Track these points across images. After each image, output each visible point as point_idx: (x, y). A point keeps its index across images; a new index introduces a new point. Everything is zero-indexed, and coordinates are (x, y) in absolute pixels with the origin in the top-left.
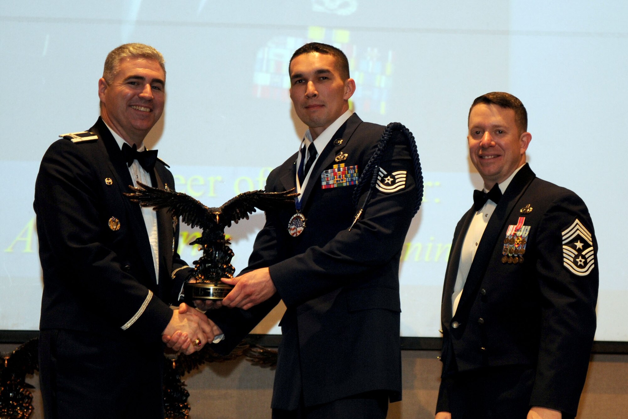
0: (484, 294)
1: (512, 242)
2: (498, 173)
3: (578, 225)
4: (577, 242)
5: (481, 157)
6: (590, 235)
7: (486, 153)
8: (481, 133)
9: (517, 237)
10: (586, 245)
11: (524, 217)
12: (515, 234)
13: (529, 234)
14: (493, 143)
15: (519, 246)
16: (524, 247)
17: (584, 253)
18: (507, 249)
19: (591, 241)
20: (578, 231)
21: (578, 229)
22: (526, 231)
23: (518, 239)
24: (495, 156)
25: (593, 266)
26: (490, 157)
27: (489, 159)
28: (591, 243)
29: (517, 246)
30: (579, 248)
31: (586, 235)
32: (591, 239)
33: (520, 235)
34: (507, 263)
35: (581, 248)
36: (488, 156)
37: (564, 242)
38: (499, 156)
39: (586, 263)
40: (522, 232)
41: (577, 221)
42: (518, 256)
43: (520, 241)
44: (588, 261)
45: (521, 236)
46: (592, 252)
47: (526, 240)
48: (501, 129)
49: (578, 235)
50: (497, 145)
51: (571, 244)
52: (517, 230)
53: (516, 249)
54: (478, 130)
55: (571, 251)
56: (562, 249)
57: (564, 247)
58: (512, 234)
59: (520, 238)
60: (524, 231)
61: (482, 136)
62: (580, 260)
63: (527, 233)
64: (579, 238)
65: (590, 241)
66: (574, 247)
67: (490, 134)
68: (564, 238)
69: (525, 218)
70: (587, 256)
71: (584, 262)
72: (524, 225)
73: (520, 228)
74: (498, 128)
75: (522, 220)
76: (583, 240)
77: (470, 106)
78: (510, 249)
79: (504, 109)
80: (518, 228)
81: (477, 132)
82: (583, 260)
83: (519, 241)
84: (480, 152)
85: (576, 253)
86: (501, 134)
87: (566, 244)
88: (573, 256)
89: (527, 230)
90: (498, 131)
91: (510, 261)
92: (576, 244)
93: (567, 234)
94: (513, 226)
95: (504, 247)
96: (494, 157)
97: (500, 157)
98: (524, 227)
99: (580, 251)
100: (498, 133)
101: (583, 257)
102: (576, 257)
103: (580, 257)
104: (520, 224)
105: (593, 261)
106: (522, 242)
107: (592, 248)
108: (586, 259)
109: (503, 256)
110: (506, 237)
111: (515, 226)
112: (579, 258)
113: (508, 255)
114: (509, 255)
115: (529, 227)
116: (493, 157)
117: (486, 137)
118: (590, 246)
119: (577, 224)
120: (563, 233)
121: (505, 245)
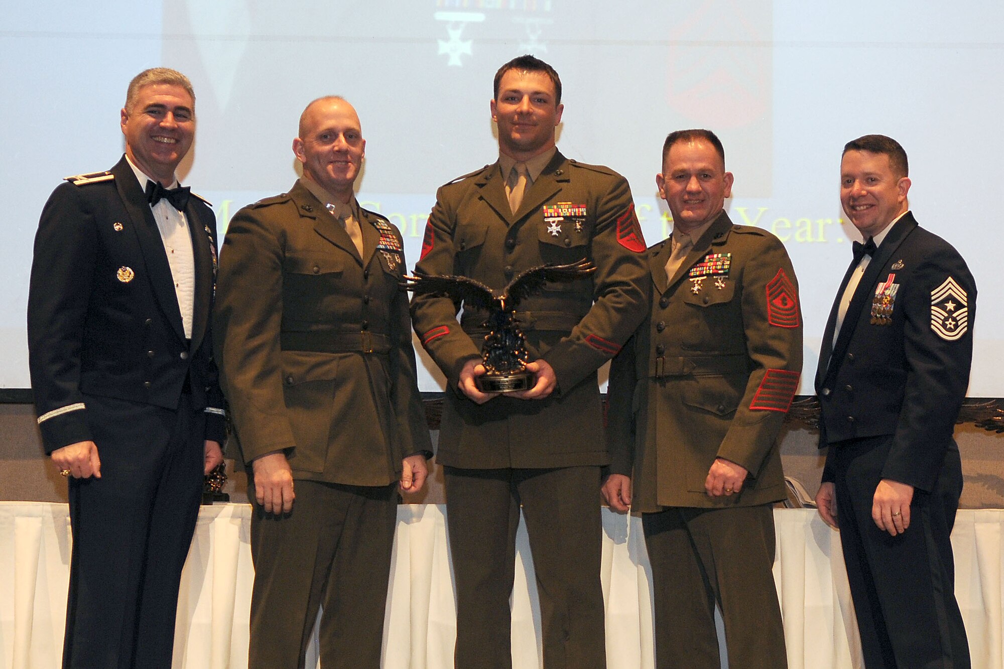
0: (852, 359)
1: (880, 301)
2: (873, 224)
3: (950, 284)
4: (948, 303)
5: (853, 208)
6: (966, 294)
7: (856, 203)
8: (852, 182)
9: (885, 296)
10: (959, 306)
11: (893, 273)
12: (884, 293)
13: (897, 293)
14: (864, 192)
15: (887, 306)
16: (891, 308)
17: (955, 315)
18: (875, 308)
19: (966, 300)
20: (950, 290)
21: (950, 288)
22: (895, 290)
23: (886, 298)
24: (868, 206)
25: (966, 329)
26: (862, 208)
27: (861, 210)
28: (966, 304)
29: (884, 306)
30: (950, 310)
31: (961, 295)
32: (966, 299)
33: (888, 293)
34: (875, 324)
35: (953, 309)
36: (860, 206)
37: (933, 303)
38: (872, 206)
39: (956, 326)
40: (891, 290)
41: (950, 279)
42: (886, 318)
43: (888, 301)
44: (959, 324)
45: (889, 295)
46: (966, 314)
47: (894, 299)
48: (873, 176)
49: (950, 294)
50: (869, 194)
51: (941, 305)
52: (886, 289)
53: (884, 309)
54: (847, 179)
55: (940, 312)
56: (931, 310)
57: (933, 308)
58: (881, 293)
59: (888, 297)
60: (892, 290)
61: (852, 185)
62: (950, 323)
63: (895, 292)
64: (950, 298)
65: (964, 301)
66: (944, 309)
67: (861, 183)
68: (933, 298)
69: (894, 275)
70: (958, 318)
71: (954, 325)
72: (893, 283)
73: (889, 286)
74: (869, 176)
75: (892, 277)
76: (954, 300)
77: (842, 153)
78: (878, 309)
79: (876, 155)
80: (887, 285)
81: (848, 181)
82: (954, 323)
83: (886, 300)
84: (851, 203)
85: (946, 315)
86: (874, 182)
87: (934, 305)
88: (943, 318)
89: (895, 288)
90: (870, 179)
91: (880, 322)
92: (946, 304)
93: (937, 294)
94: (883, 283)
95: (873, 307)
96: (867, 208)
97: (874, 207)
98: (893, 284)
99: (950, 312)
100: (870, 181)
101: (954, 319)
102: (946, 319)
103: (950, 319)
104: (890, 282)
105: (966, 324)
106: (890, 302)
107: (966, 309)
108: (957, 322)
109: (871, 317)
110: (876, 296)
111: (885, 284)
112: (948, 321)
113: (876, 316)
114: (878, 315)
115: (898, 285)
116: (865, 207)
117: (857, 186)
118: (964, 307)
119: (950, 282)
120: (933, 293)
121: (873, 304)
